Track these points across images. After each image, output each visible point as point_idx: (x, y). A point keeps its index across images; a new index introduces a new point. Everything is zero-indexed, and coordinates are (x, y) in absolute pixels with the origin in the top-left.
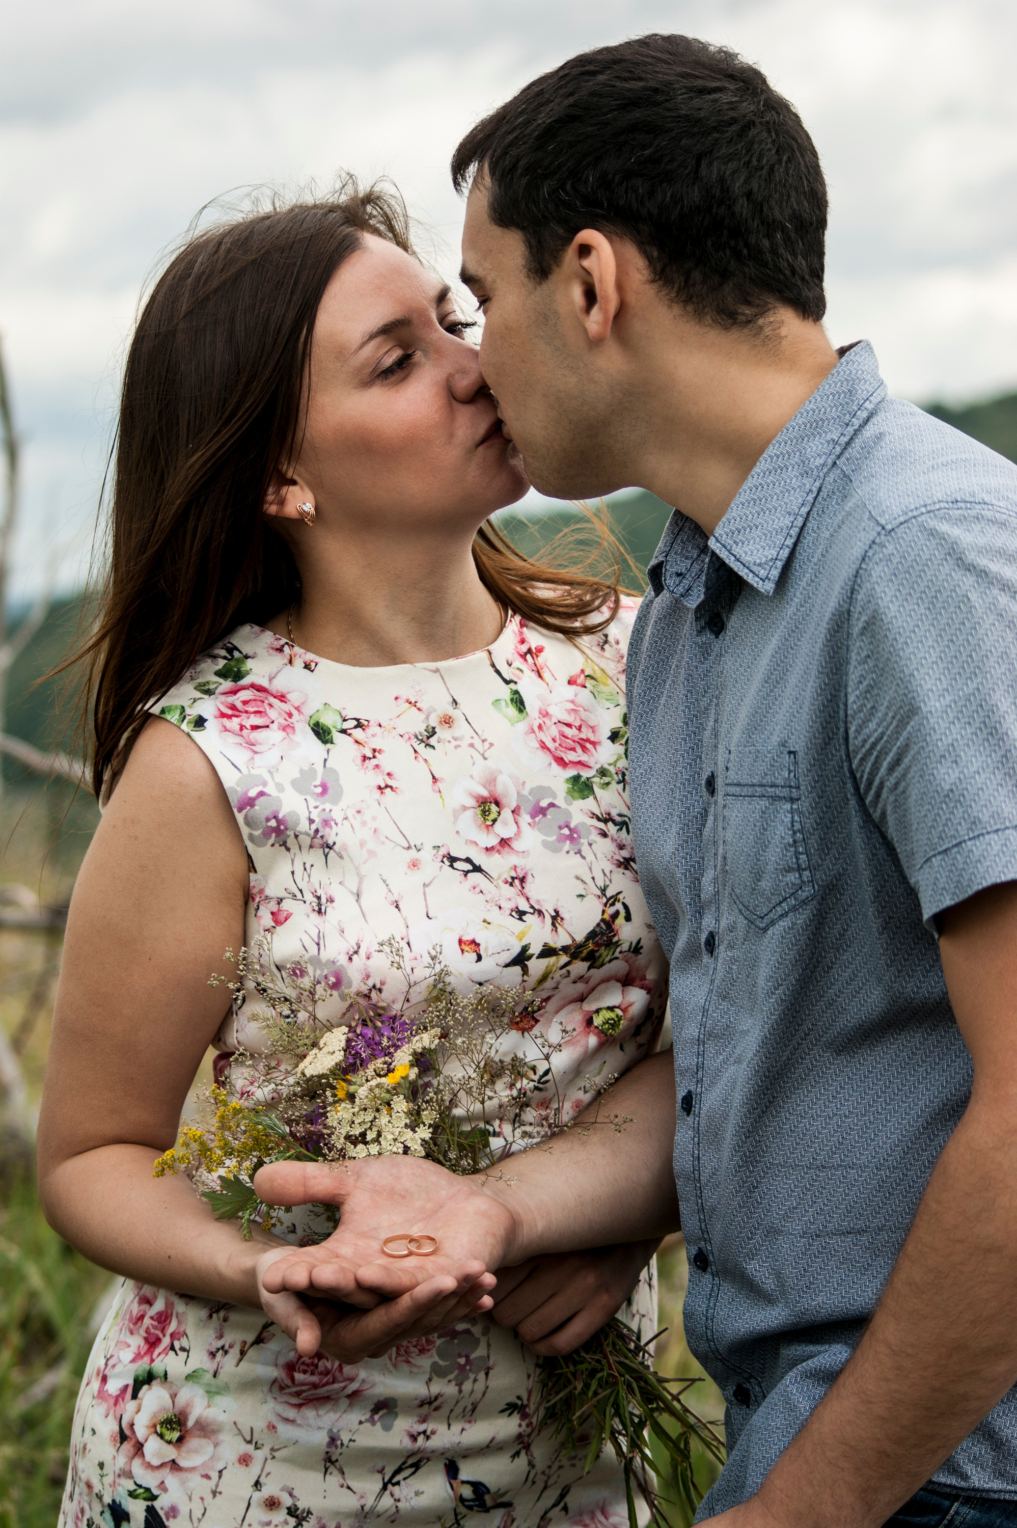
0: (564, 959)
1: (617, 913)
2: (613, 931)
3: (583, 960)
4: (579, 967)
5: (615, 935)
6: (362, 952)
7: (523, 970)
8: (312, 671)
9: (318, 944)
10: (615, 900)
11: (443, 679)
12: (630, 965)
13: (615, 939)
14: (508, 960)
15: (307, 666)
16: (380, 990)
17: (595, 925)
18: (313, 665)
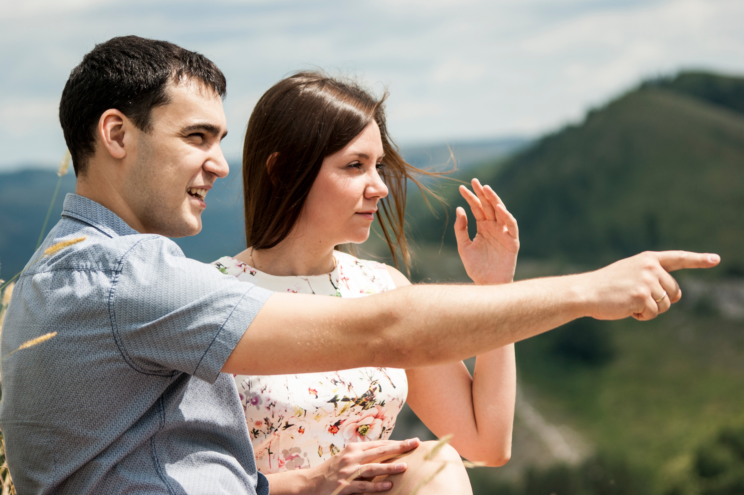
0: (353, 403)
1: (376, 389)
2: (373, 395)
3: (361, 405)
4: (358, 408)
5: (374, 397)
6: (267, 389)
7: (335, 405)
8: (254, 275)
9: (249, 386)
10: (375, 383)
11: (309, 283)
12: (379, 410)
13: (374, 399)
14: (329, 400)
15: (252, 273)
16: (274, 406)
17: (366, 391)
18: (254, 273)
